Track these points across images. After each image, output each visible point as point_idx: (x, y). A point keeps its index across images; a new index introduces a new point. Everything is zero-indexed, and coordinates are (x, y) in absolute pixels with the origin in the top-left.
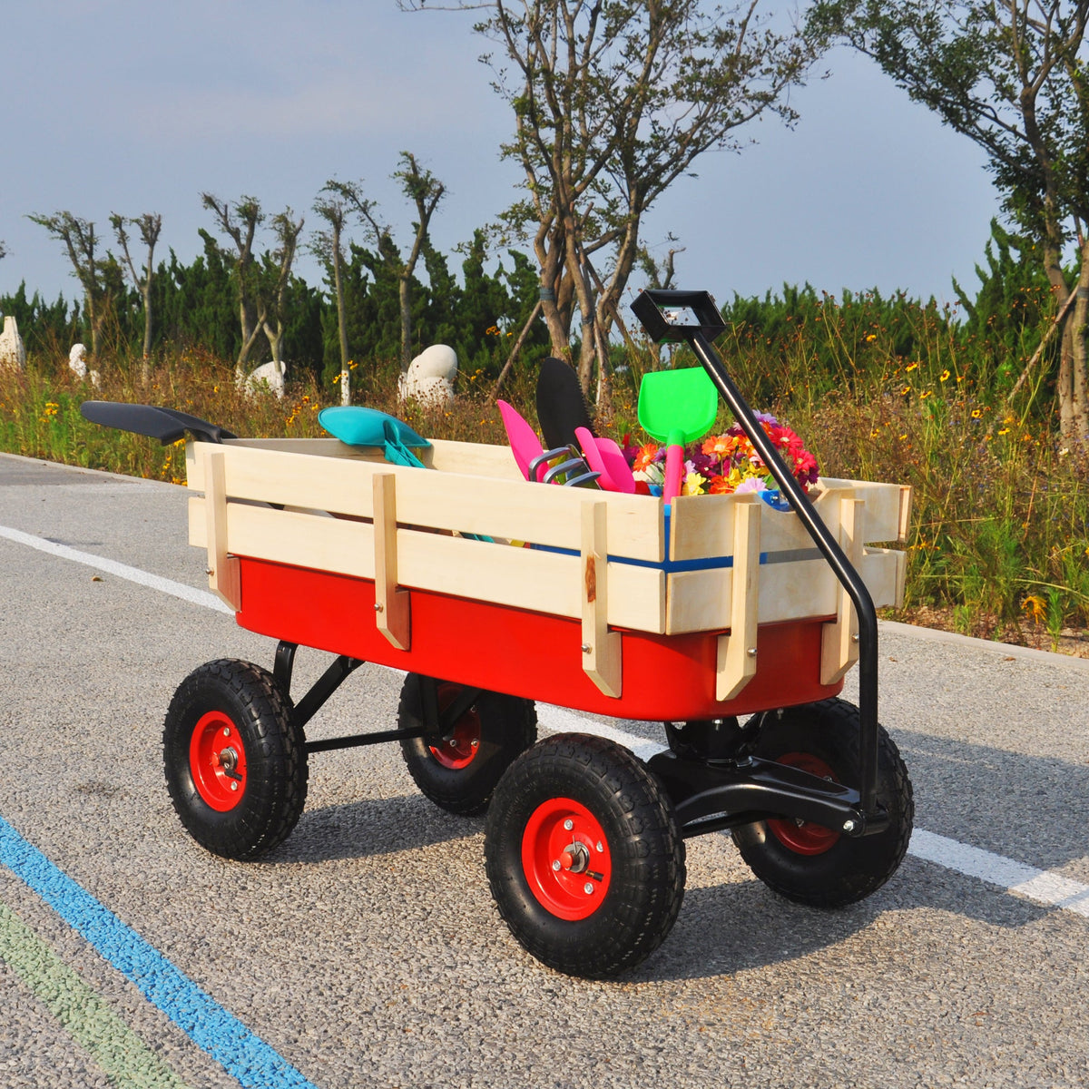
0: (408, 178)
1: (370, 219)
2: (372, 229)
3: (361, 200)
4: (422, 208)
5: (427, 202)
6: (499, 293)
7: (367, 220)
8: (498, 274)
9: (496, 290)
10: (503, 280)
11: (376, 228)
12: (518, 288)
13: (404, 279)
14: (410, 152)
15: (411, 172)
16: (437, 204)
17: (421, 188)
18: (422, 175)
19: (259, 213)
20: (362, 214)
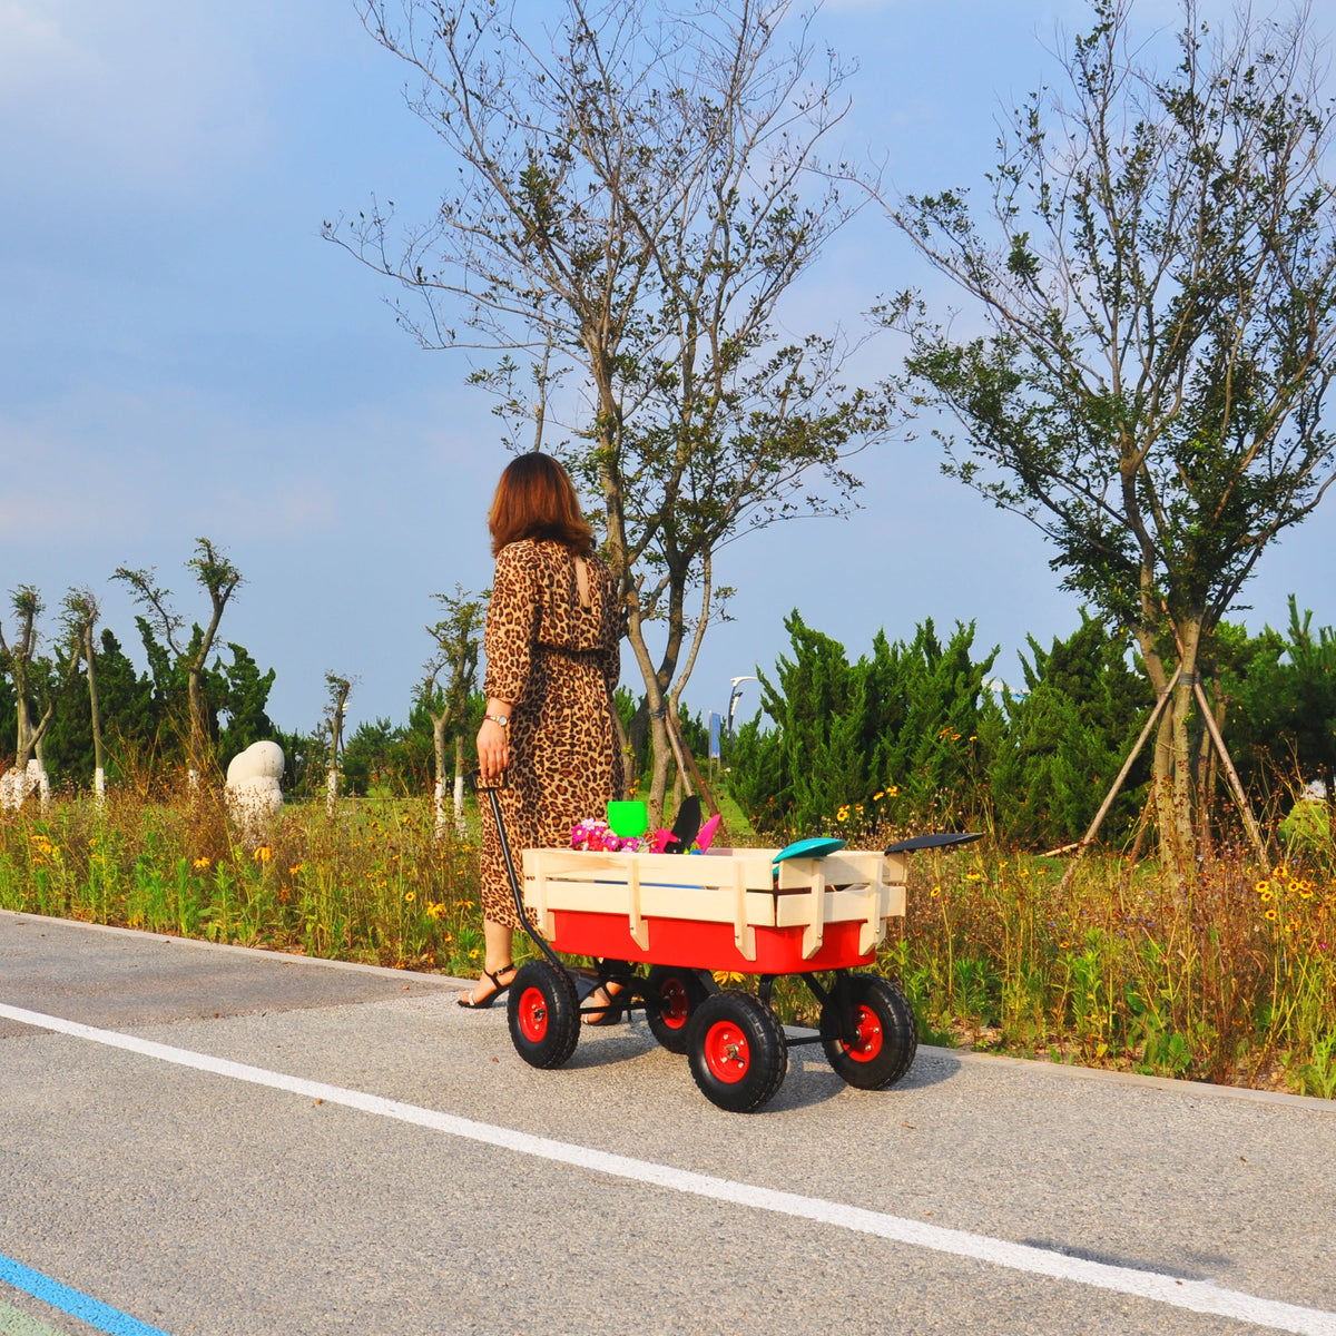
0: (204, 567)
1: (160, 609)
2: (161, 619)
3: (152, 590)
4: (216, 597)
5: (222, 591)
6: (221, 686)
7: (156, 610)
8: (216, 667)
9: (218, 683)
10: (223, 673)
11: (166, 617)
12: (238, 682)
13: (194, 671)
14: (207, 538)
15: (207, 560)
16: (232, 592)
17: (218, 578)
18: (219, 562)
19: (37, 604)
20: (151, 603)
